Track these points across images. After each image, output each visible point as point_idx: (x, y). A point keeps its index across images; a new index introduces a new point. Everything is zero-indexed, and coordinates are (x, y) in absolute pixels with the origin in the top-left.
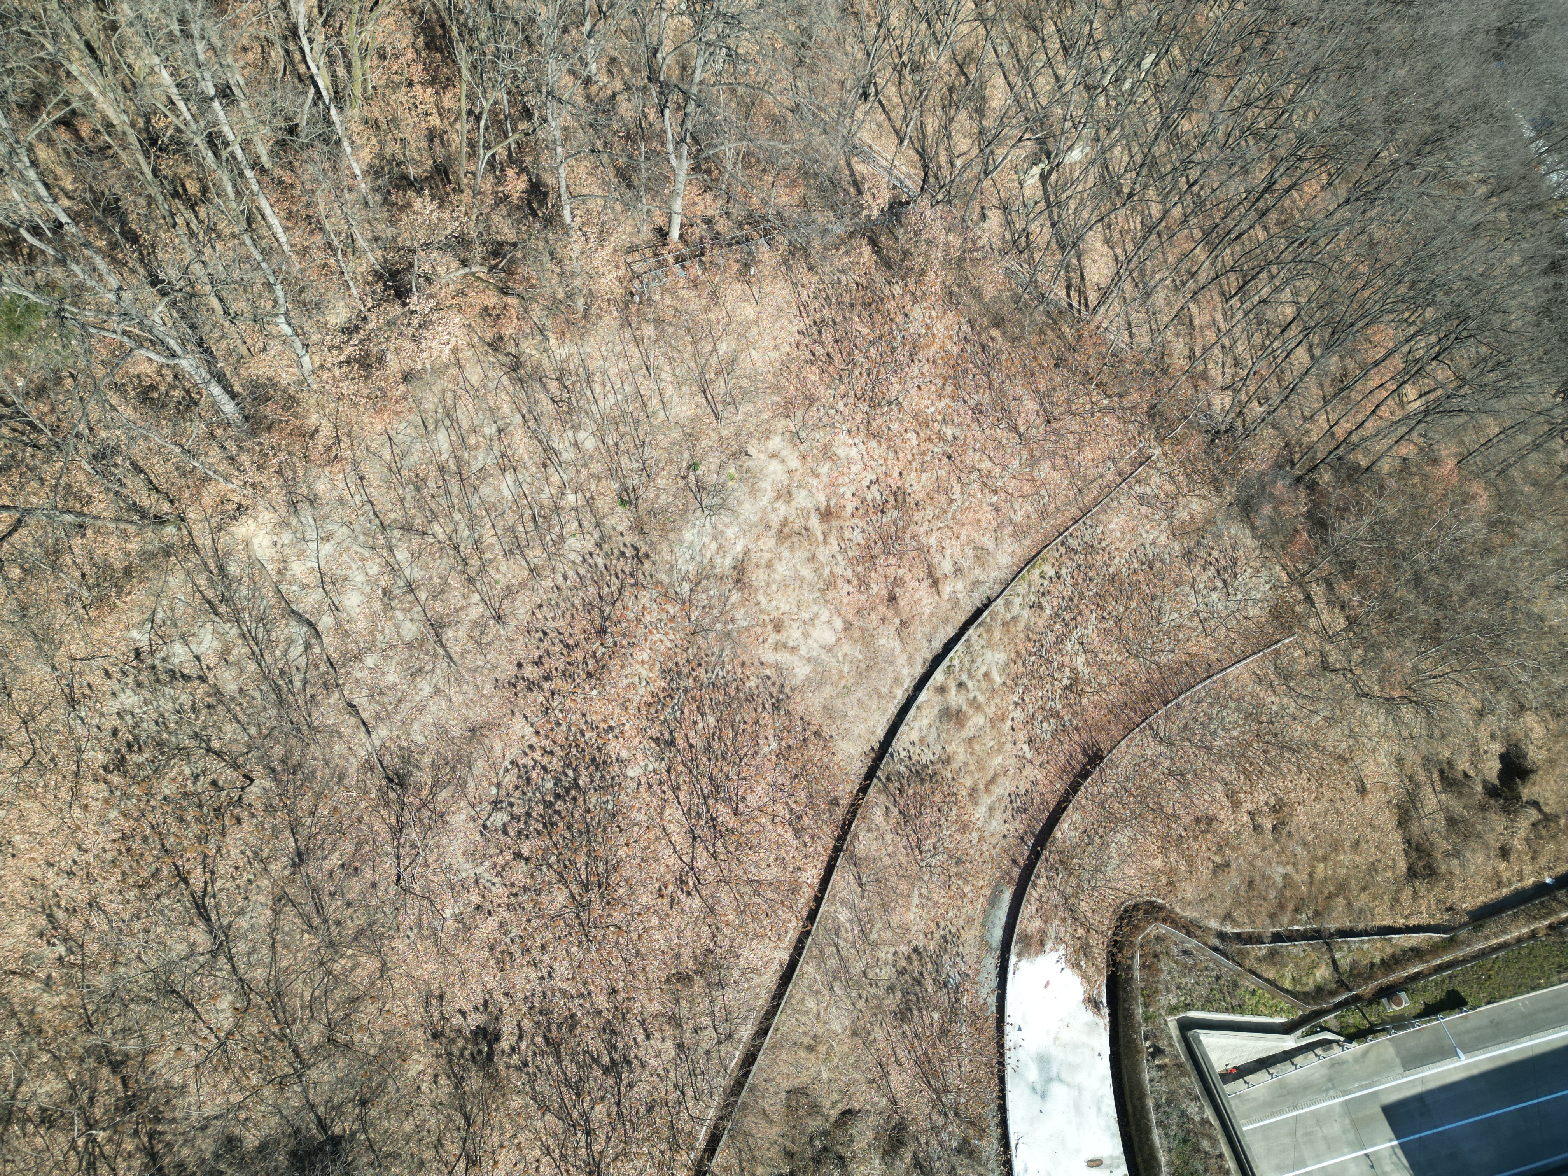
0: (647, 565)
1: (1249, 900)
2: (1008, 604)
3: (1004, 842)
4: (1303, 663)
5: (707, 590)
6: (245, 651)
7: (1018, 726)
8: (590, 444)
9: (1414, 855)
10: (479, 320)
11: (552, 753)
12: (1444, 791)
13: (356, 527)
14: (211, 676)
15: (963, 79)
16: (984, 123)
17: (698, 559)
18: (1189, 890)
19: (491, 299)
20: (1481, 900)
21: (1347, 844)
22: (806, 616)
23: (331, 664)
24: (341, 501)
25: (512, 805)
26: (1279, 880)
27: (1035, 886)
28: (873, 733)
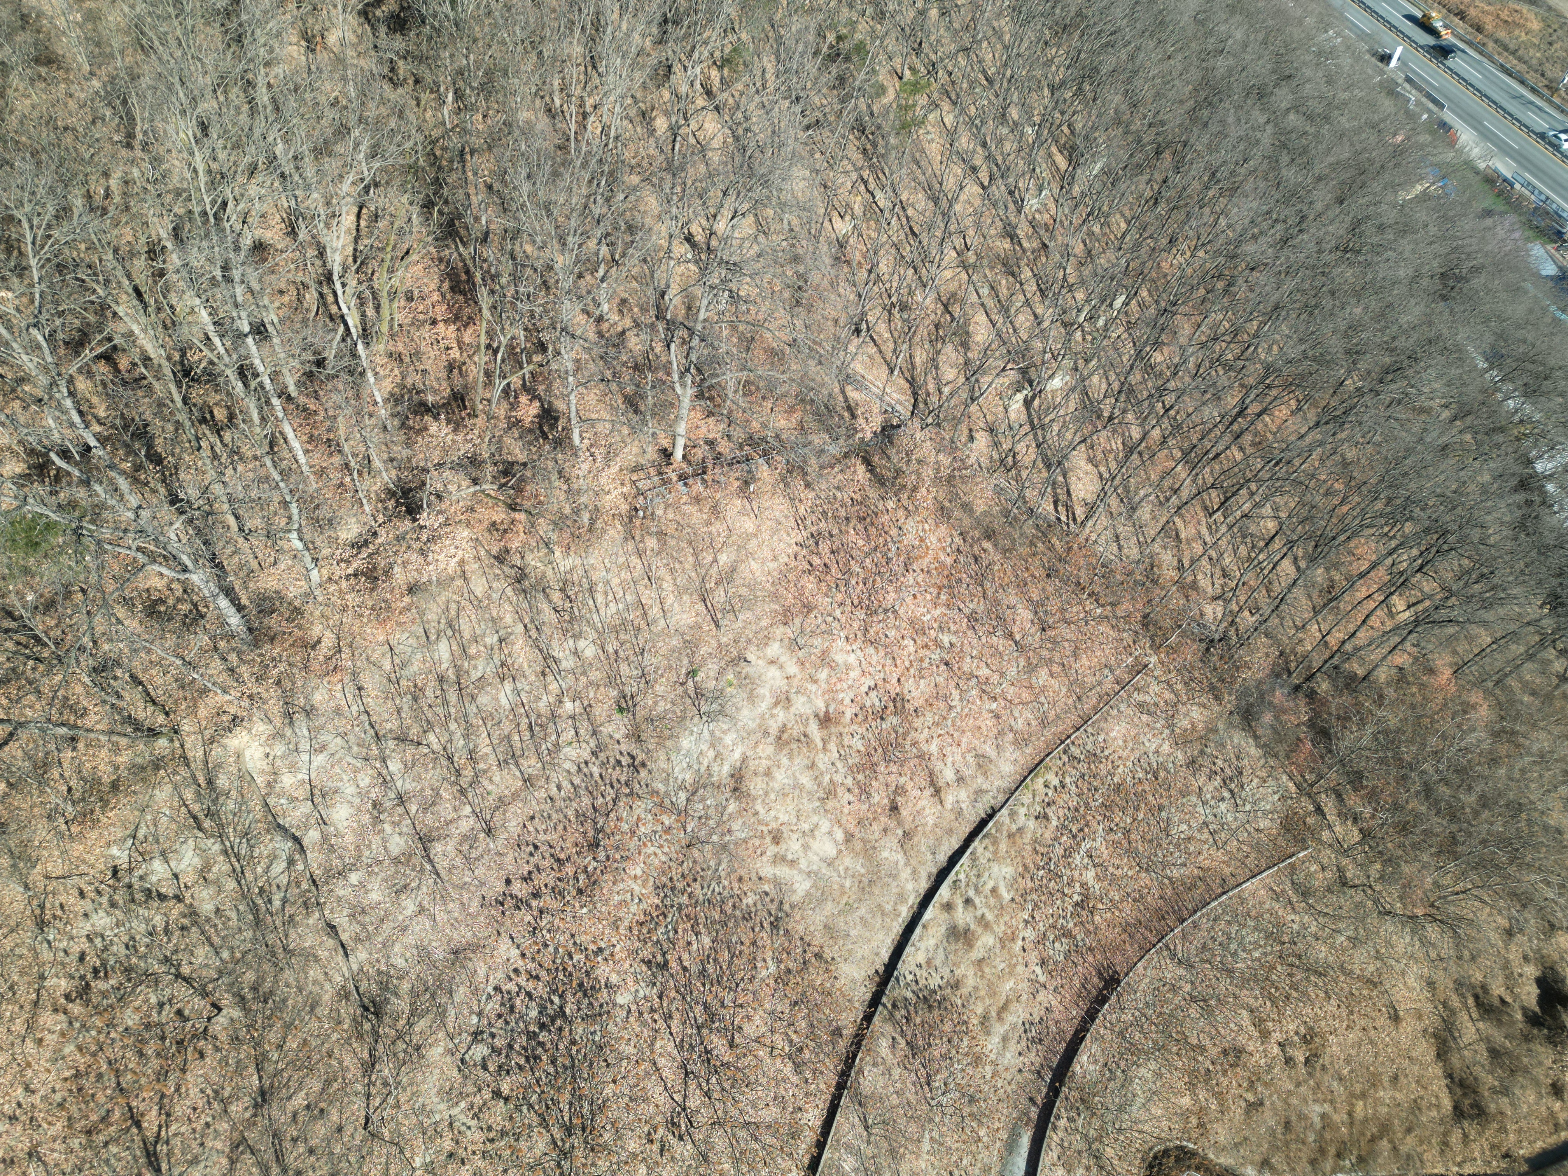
0: (643, 773)
1: (1287, 1144)
2: (1013, 814)
3: (1019, 1078)
4: (1320, 879)
5: (703, 800)
6: (226, 868)
7: (1029, 946)
8: (589, 651)
9: (1459, 1092)
10: (486, 534)
11: (537, 978)
12: (1482, 1019)
13: (351, 737)
14: (188, 895)
15: (948, 317)
16: (970, 355)
17: (695, 767)
18: (1222, 1133)
19: (500, 515)
20: (1539, 1145)
21: (1385, 1079)
22: (806, 827)
23: (314, 881)
24: (338, 711)
25: (493, 1036)
26: (1317, 1120)
27: (1055, 1128)
28: (877, 954)
